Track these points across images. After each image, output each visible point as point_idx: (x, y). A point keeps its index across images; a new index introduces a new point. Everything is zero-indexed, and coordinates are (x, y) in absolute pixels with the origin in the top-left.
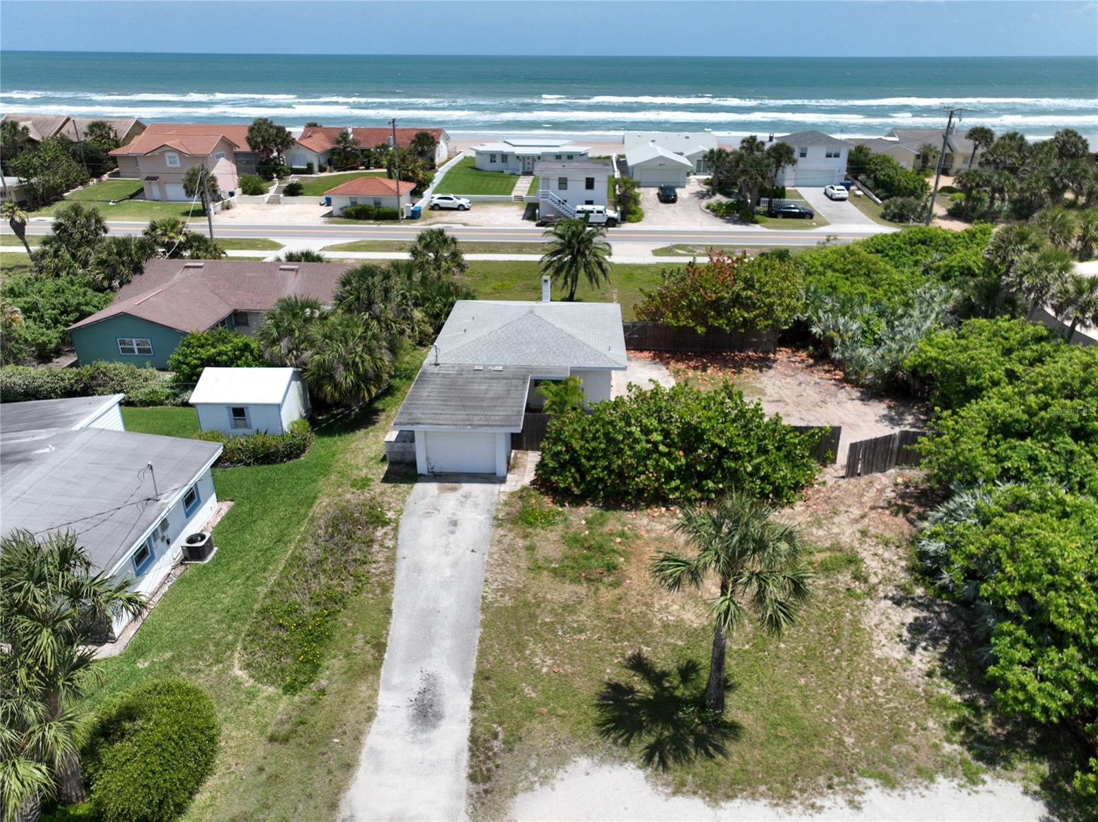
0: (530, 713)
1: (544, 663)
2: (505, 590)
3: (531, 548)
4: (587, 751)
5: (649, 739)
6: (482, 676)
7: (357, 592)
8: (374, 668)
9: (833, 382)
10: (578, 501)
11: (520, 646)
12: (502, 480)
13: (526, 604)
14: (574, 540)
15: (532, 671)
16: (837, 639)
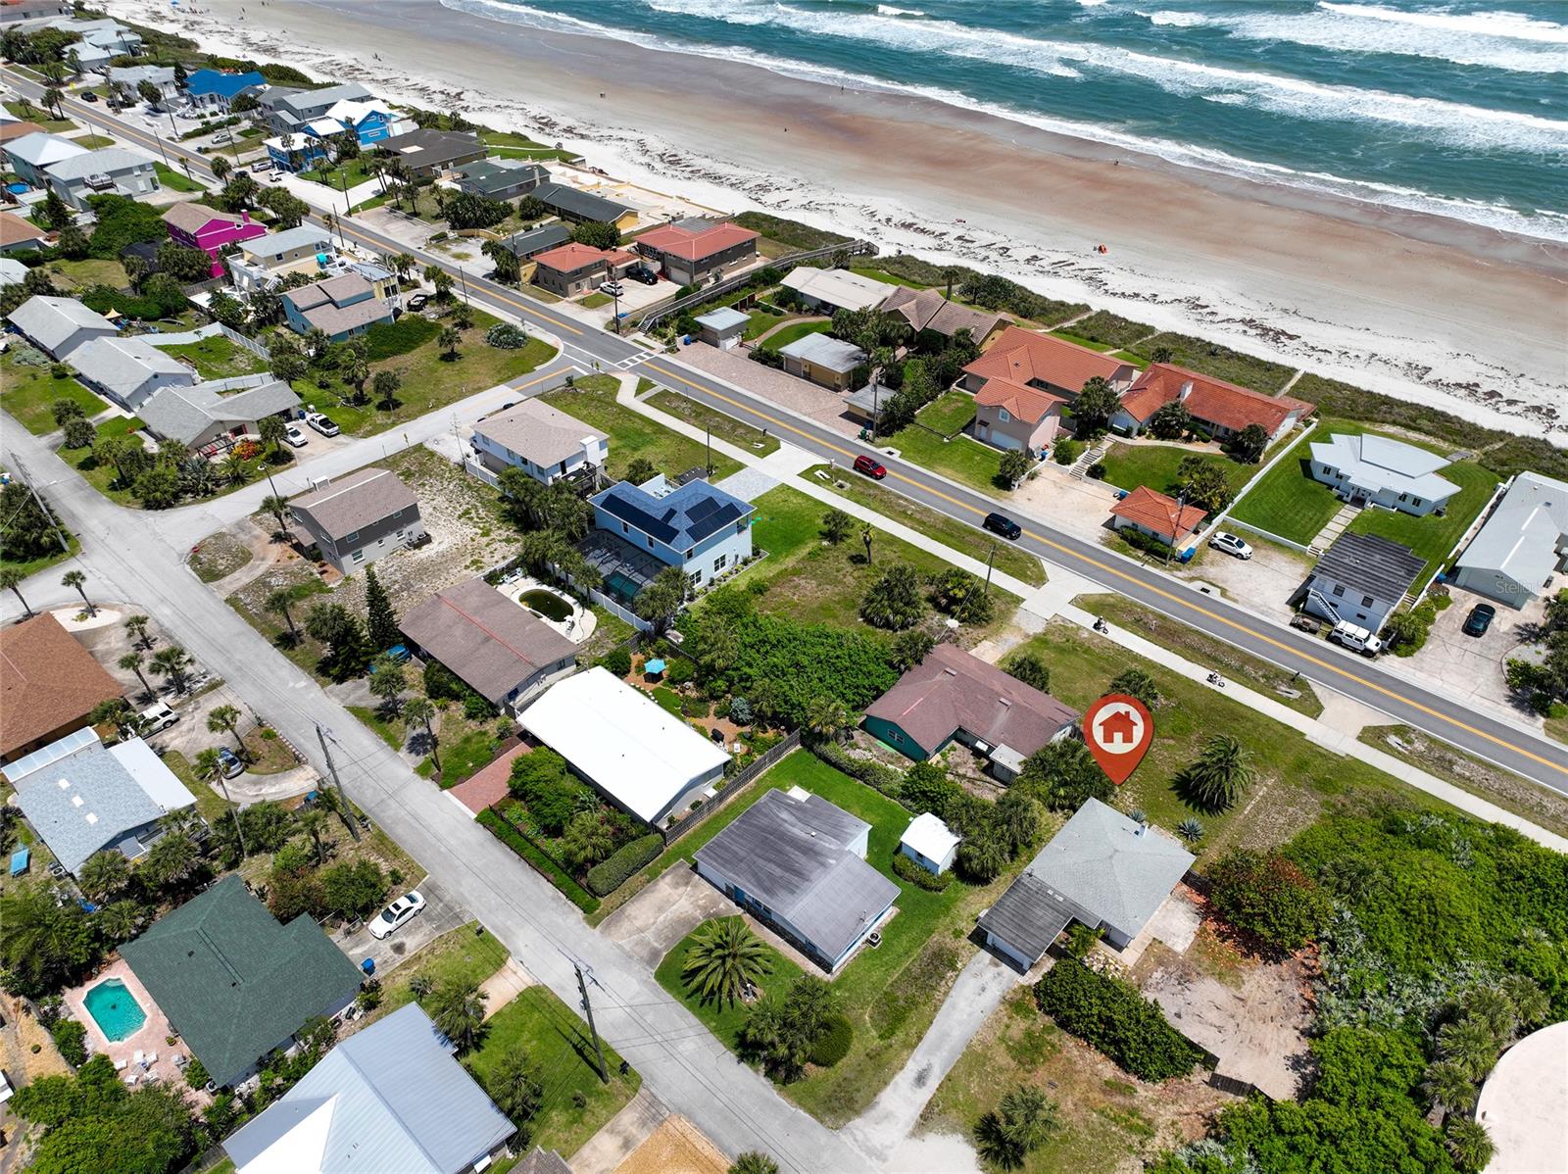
0: (955, 1106)
1: (974, 1089)
2: (982, 1042)
3: (1008, 1027)
4: (965, 1134)
5: (988, 1145)
6: (949, 1078)
7: (925, 1004)
8: (914, 1046)
9: (1306, 1004)
10: (1048, 1013)
11: (970, 1074)
12: (1023, 973)
13: (985, 1056)
14: (1029, 1034)
15: (967, 1088)
16: (1099, 1161)
